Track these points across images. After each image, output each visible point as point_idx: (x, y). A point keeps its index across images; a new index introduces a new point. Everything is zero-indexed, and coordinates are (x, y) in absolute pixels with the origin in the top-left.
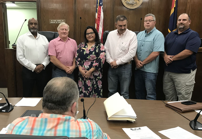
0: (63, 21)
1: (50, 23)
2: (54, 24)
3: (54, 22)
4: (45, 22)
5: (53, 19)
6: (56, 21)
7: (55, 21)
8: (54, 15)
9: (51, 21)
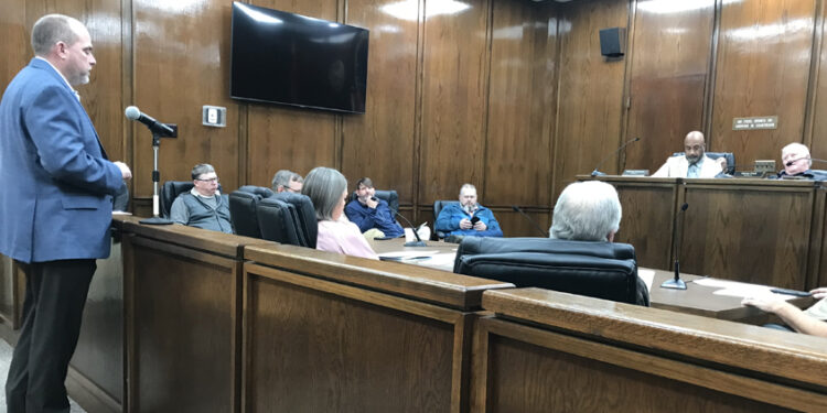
0: (770, 120)
1: (733, 129)
2: (745, 130)
3: (747, 126)
4: (721, 126)
5: (744, 116)
6: (750, 121)
7: (747, 121)
8: (748, 107)
9: (740, 122)
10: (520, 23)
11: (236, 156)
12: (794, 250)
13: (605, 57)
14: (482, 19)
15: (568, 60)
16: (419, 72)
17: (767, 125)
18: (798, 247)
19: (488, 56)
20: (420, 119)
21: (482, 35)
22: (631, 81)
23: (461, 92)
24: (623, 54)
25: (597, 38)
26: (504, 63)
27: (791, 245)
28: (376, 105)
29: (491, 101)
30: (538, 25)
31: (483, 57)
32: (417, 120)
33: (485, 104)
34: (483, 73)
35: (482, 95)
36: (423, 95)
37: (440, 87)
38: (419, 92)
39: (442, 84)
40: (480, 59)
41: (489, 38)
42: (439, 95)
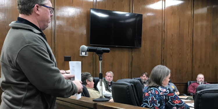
10: (206, 6)
11: (92, 66)
14: (189, 6)
16: (163, 29)
19: (192, 20)
20: (164, 49)
21: (189, 13)
23: (181, 36)
26: (199, 24)
28: (146, 43)
29: (194, 39)
30: (214, 6)
31: (190, 21)
32: (163, 48)
33: (192, 40)
34: (190, 28)
35: (190, 36)
36: (165, 39)
37: (172, 35)
38: (163, 37)
39: (173, 34)
40: (189, 22)
41: (192, 13)
42: (172, 38)
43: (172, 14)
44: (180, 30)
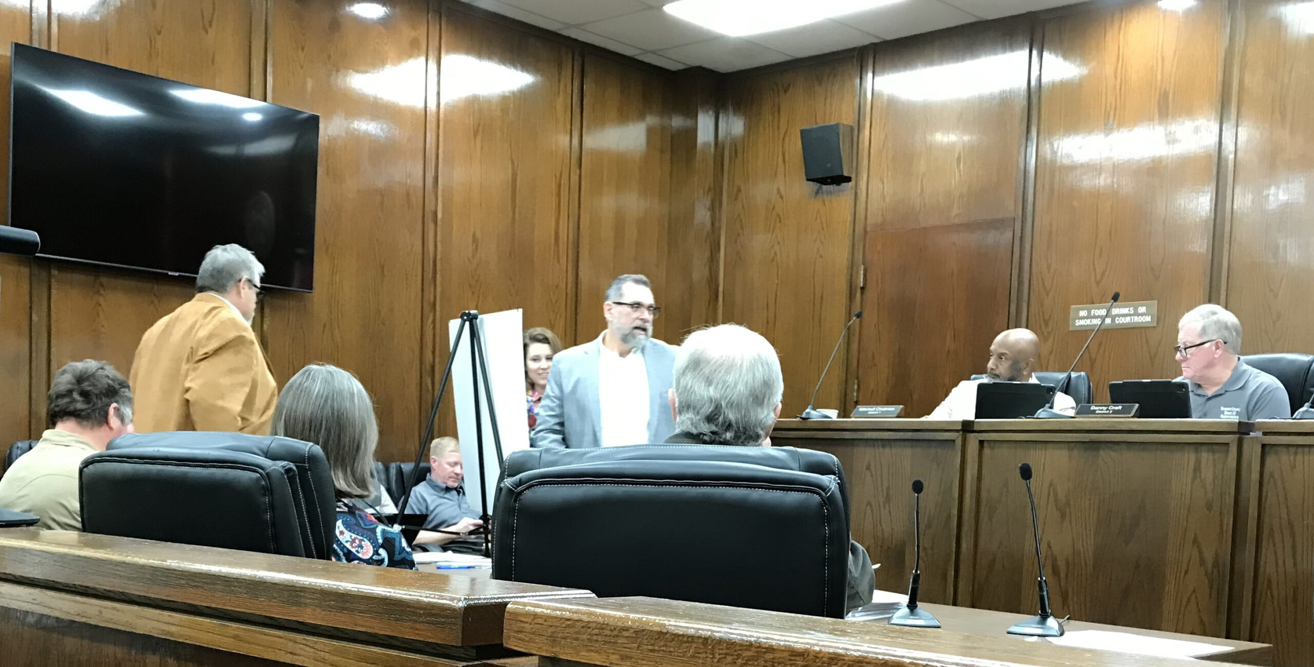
0: (1142, 310)
1: (1071, 329)
2: (1094, 330)
3: (1097, 322)
4: (1046, 323)
5: (1091, 301)
6: (1103, 312)
7: (1098, 312)
8: (1098, 283)
9: (1083, 313)
10: (641, 117)
12: (1202, 562)
13: (814, 186)
15: (739, 190)
17: (1136, 319)
18: (1209, 557)
19: (574, 178)
20: (433, 306)
21: (563, 140)
22: (866, 232)
23: (518, 253)
24: (848, 179)
25: (795, 146)
27: (1195, 553)
28: (337, 274)
30: (677, 122)
31: (564, 181)
32: (427, 308)
33: (571, 279)
34: (564, 214)
35: (563, 260)
36: (439, 257)
37: (475, 240)
38: (431, 248)
39: (478, 235)
40: (559, 185)
41: (576, 141)
42: (473, 257)
43: (476, 134)
44: (514, 218)
